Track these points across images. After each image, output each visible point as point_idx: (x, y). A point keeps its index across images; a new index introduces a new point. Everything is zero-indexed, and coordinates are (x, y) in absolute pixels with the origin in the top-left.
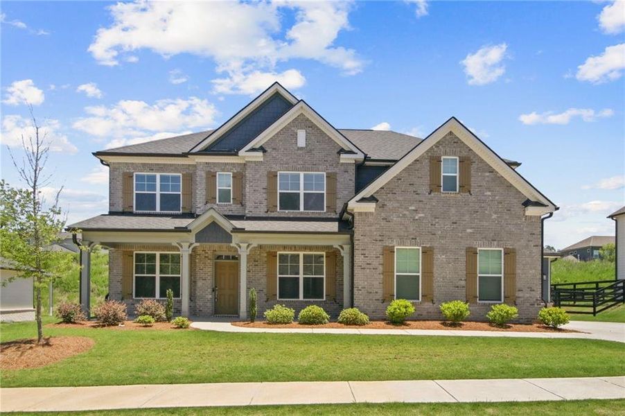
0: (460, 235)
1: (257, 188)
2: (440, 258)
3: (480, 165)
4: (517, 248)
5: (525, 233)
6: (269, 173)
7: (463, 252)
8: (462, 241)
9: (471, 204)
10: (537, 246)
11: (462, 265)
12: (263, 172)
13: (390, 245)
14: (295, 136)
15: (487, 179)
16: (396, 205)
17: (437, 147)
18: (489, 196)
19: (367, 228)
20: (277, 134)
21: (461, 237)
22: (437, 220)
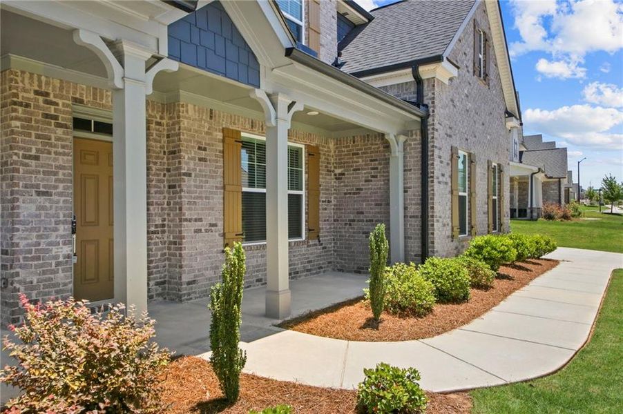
0: (485, 141)
2: (478, 171)
7: (486, 166)
8: (486, 151)
11: (486, 185)
13: (455, 145)
15: (494, 73)
21: (486, 146)
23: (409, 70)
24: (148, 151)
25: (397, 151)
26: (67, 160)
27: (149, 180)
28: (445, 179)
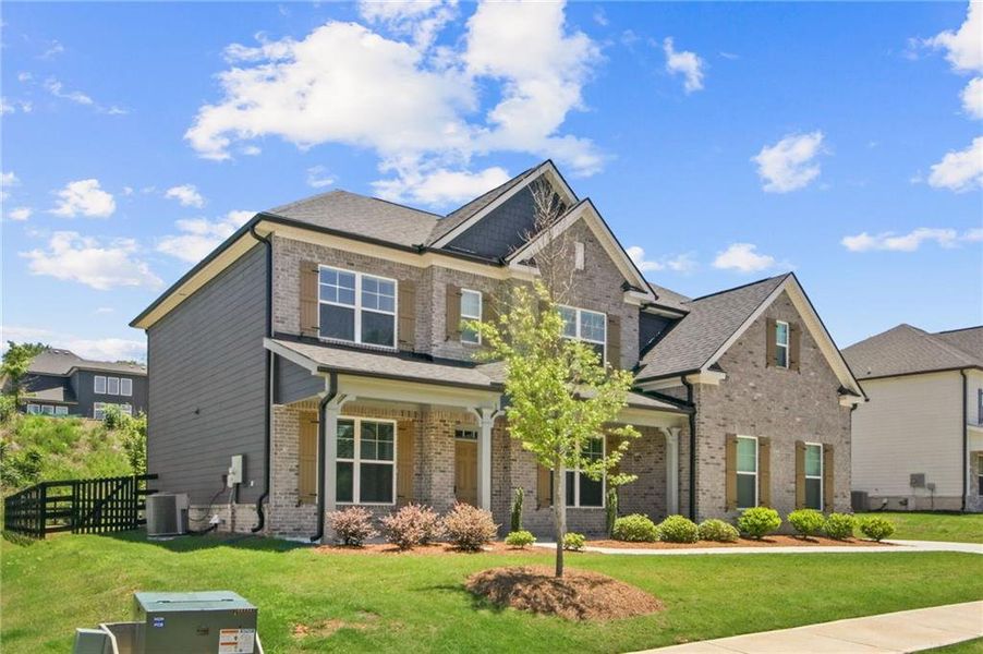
0: (791, 424)
2: (775, 452)
3: (807, 337)
4: (834, 444)
5: (839, 427)
7: (793, 447)
8: (793, 432)
9: (800, 386)
11: (792, 464)
13: (733, 432)
14: (573, 251)
15: (811, 356)
16: (737, 378)
17: (773, 307)
18: (813, 377)
19: (711, 407)
21: (792, 427)
22: (772, 403)
23: (679, 378)
24: (492, 446)
25: (672, 441)
26: (452, 454)
27: (492, 464)
28: (715, 461)
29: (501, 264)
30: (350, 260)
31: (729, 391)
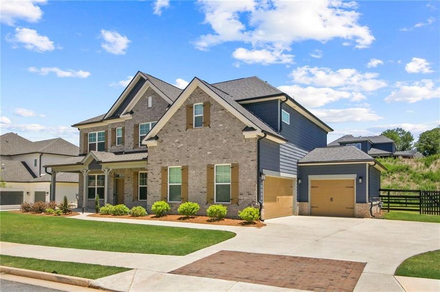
0: (203, 156)
1: (129, 135)
2: (192, 172)
3: (216, 106)
4: (239, 163)
5: (245, 152)
6: (135, 125)
7: (205, 168)
8: (205, 160)
9: (210, 134)
10: (253, 160)
11: (204, 178)
12: (132, 125)
13: (165, 166)
14: (147, 101)
15: (220, 115)
16: (168, 140)
17: (190, 98)
18: (221, 127)
19: (154, 156)
20: (138, 101)
21: (204, 158)
22: (190, 147)
28: (155, 180)
29: (118, 117)
30: (93, 129)
31: (164, 147)
